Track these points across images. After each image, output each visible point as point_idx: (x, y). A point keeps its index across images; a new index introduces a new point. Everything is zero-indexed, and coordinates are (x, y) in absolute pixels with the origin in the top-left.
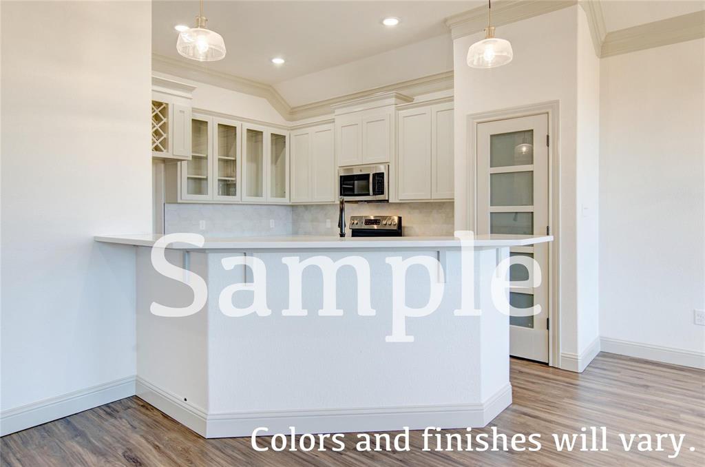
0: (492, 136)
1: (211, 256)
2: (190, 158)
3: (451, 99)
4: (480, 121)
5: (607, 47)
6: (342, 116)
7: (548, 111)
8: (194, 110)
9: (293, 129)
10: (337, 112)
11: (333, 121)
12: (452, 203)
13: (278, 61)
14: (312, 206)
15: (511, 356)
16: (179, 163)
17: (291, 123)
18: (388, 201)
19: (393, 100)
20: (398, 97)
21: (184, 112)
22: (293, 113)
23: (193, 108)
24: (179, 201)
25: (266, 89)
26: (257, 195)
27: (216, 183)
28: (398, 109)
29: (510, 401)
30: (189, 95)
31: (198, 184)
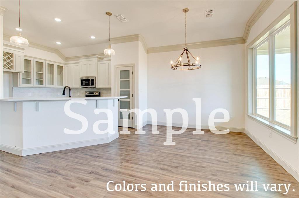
0: (120, 71)
1: (24, 103)
2: (23, 72)
3: (110, 60)
4: (118, 67)
5: (149, 51)
6: (82, 62)
7: (132, 66)
8: (24, 56)
9: (66, 64)
10: (80, 60)
11: (79, 63)
12: (111, 88)
13: (59, 43)
14: (73, 88)
15: (119, 126)
16: (19, 74)
17: (65, 62)
18: (95, 87)
19: (97, 59)
20: (98, 58)
21: (20, 57)
22: (67, 59)
23: (24, 55)
24: (19, 86)
25: (56, 51)
26: (52, 85)
27: (35, 80)
28: (98, 61)
29: (118, 137)
30: (23, 51)
31: (28, 81)
